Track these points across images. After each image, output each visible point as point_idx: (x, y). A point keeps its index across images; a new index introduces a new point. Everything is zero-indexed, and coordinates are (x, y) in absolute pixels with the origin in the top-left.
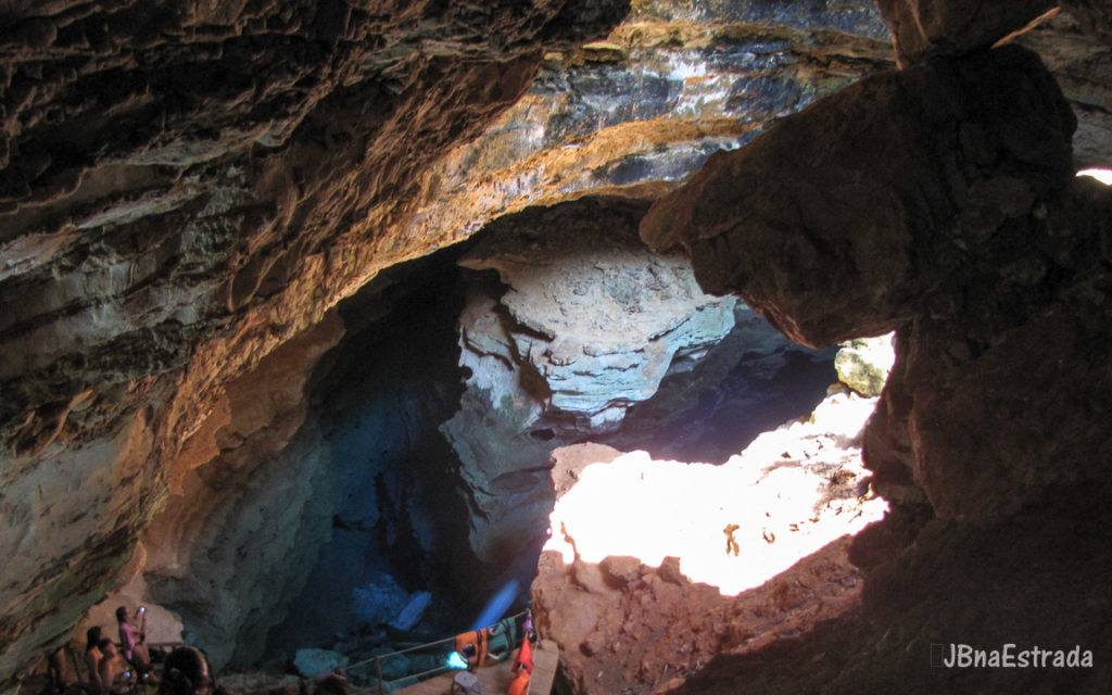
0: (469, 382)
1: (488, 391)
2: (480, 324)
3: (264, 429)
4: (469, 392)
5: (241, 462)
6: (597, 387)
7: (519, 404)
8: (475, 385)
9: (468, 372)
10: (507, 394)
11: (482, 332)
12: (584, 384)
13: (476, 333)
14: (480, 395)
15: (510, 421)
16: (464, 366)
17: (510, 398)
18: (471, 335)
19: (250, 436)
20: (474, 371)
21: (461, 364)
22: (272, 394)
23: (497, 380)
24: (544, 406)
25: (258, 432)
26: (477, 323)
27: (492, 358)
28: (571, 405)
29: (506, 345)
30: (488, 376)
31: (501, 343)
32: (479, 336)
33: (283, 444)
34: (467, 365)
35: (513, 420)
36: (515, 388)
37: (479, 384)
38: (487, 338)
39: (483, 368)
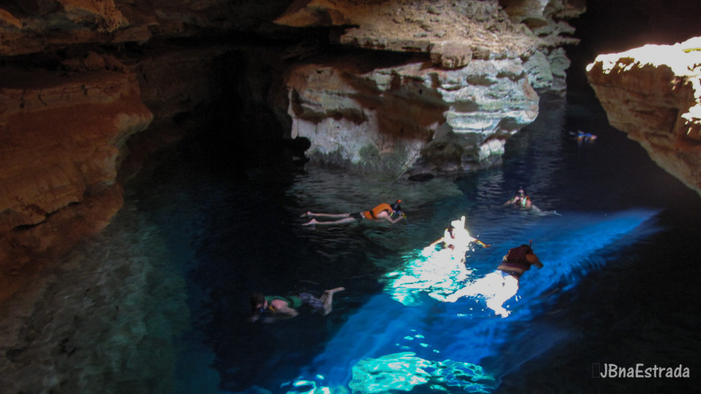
0: (309, 152)
1: (338, 154)
2: (314, 80)
3: (73, 204)
4: (311, 162)
5: (46, 242)
6: (490, 101)
7: (385, 151)
8: (317, 153)
9: (304, 143)
10: (366, 145)
11: (319, 89)
12: (478, 94)
13: (311, 91)
14: (327, 161)
15: (381, 170)
16: (298, 137)
17: (371, 147)
18: (305, 95)
19: (54, 213)
20: (311, 140)
21: (294, 136)
22: (78, 166)
23: (345, 139)
24: (428, 136)
25: (64, 208)
26: (310, 80)
27: (331, 121)
28: (464, 126)
29: (351, 96)
30: (332, 139)
31: (343, 95)
32: (315, 93)
33: (105, 224)
34: (300, 135)
35: (385, 168)
36: (376, 137)
37: (322, 151)
38: (324, 95)
39: (322, 134)
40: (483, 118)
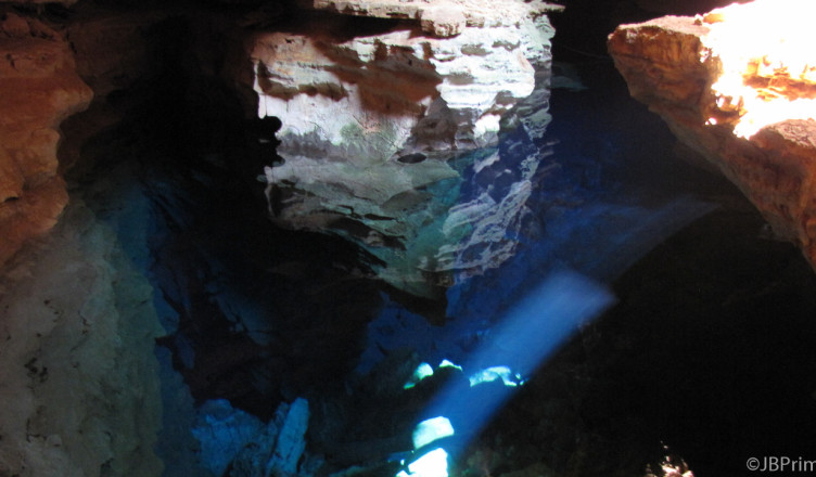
0: (280, 134)
1: (314, 134)
2: (284, 51)
3: (11, 200)
4: (283, 144)
6: (486, 73)
7: (371, 129)
8: (290, 135)
10: (348, 125)
11: (290, 61)
13: (281, 63)
14: (302, 143)
15: (367, 152)
16: (266, 117)
17: (354, 127)
18: (274, 67)
20: (282, 120)
22: (12, 154)
23: (322, 118)
24: (419, 113)
26: (279, 50)
27: (304, 97)
29: (327, 69)
30: (307, 119)
31: (318, 68)
32: (286, 66)
33: (51, 223)
34: (269, 115)
35: (371, 149)
36: (358, 114)
37: (295, 131)
38: (296, 67)
39: (294, 112)
40: (479, 92)
